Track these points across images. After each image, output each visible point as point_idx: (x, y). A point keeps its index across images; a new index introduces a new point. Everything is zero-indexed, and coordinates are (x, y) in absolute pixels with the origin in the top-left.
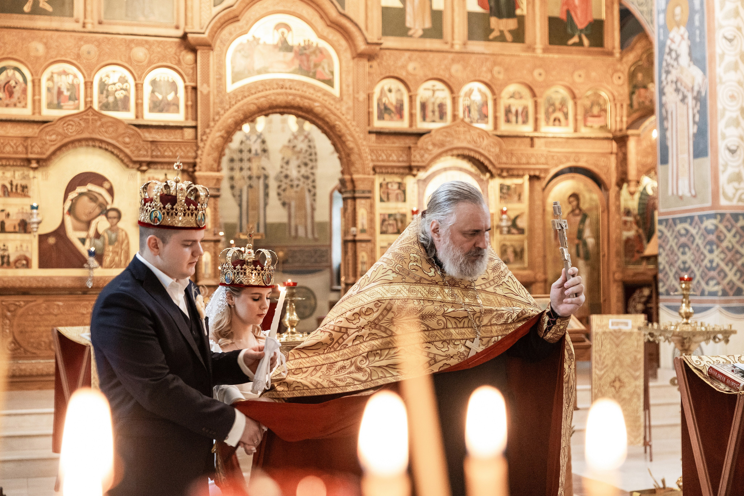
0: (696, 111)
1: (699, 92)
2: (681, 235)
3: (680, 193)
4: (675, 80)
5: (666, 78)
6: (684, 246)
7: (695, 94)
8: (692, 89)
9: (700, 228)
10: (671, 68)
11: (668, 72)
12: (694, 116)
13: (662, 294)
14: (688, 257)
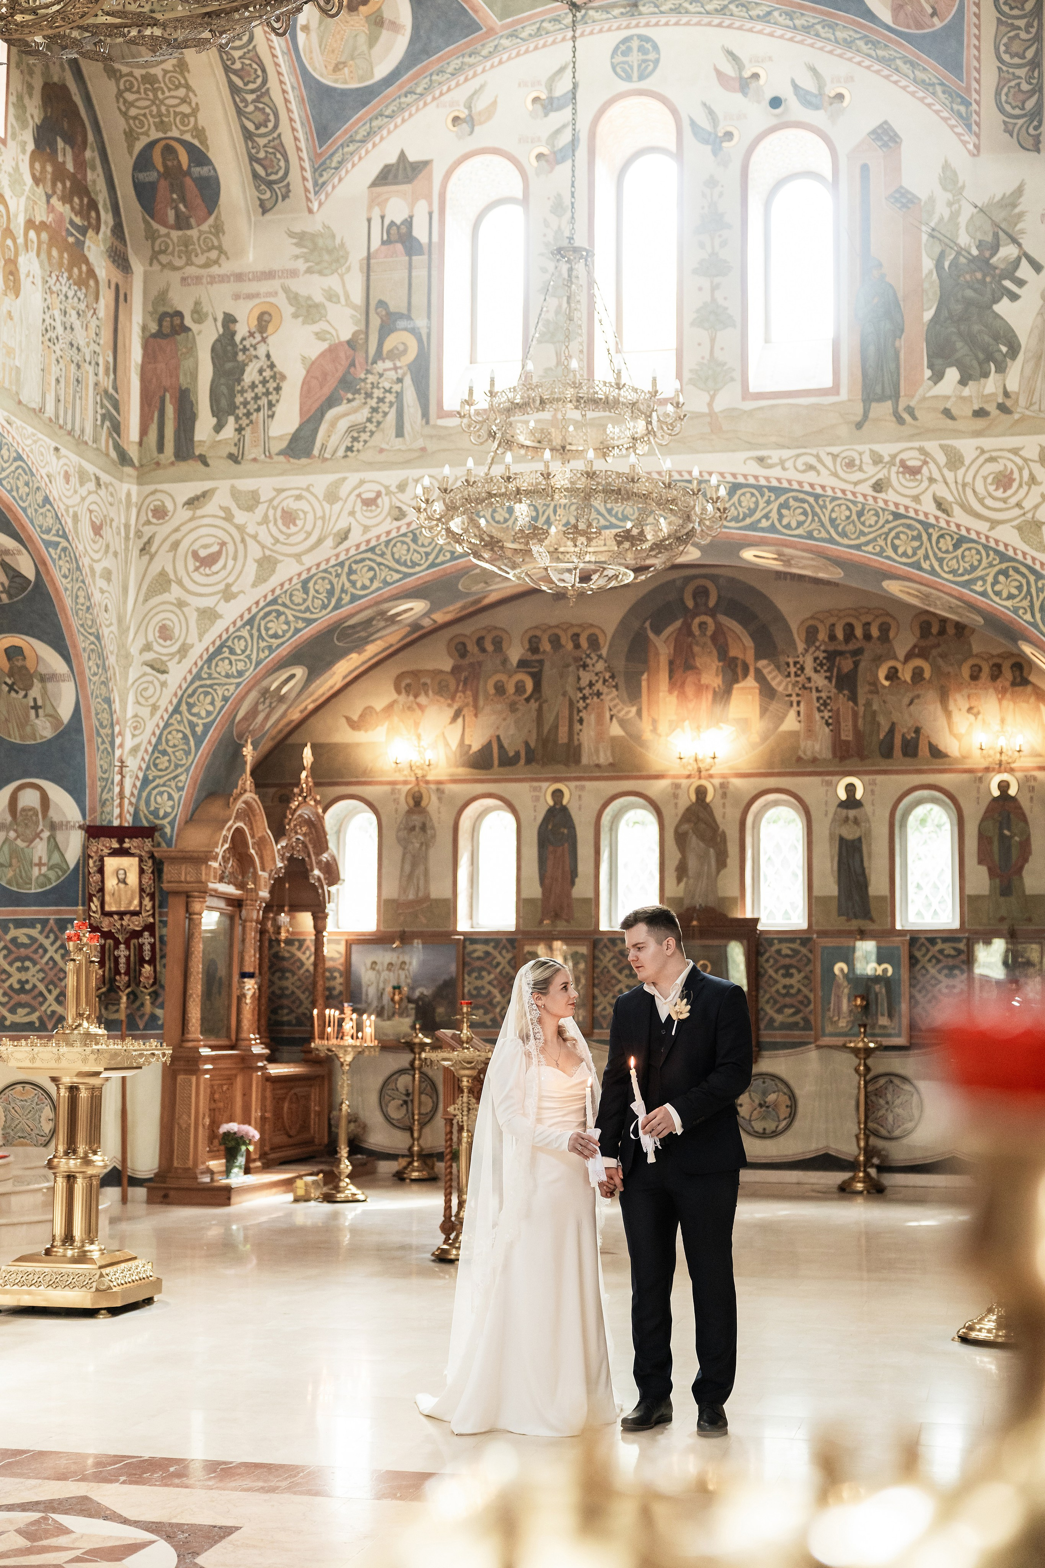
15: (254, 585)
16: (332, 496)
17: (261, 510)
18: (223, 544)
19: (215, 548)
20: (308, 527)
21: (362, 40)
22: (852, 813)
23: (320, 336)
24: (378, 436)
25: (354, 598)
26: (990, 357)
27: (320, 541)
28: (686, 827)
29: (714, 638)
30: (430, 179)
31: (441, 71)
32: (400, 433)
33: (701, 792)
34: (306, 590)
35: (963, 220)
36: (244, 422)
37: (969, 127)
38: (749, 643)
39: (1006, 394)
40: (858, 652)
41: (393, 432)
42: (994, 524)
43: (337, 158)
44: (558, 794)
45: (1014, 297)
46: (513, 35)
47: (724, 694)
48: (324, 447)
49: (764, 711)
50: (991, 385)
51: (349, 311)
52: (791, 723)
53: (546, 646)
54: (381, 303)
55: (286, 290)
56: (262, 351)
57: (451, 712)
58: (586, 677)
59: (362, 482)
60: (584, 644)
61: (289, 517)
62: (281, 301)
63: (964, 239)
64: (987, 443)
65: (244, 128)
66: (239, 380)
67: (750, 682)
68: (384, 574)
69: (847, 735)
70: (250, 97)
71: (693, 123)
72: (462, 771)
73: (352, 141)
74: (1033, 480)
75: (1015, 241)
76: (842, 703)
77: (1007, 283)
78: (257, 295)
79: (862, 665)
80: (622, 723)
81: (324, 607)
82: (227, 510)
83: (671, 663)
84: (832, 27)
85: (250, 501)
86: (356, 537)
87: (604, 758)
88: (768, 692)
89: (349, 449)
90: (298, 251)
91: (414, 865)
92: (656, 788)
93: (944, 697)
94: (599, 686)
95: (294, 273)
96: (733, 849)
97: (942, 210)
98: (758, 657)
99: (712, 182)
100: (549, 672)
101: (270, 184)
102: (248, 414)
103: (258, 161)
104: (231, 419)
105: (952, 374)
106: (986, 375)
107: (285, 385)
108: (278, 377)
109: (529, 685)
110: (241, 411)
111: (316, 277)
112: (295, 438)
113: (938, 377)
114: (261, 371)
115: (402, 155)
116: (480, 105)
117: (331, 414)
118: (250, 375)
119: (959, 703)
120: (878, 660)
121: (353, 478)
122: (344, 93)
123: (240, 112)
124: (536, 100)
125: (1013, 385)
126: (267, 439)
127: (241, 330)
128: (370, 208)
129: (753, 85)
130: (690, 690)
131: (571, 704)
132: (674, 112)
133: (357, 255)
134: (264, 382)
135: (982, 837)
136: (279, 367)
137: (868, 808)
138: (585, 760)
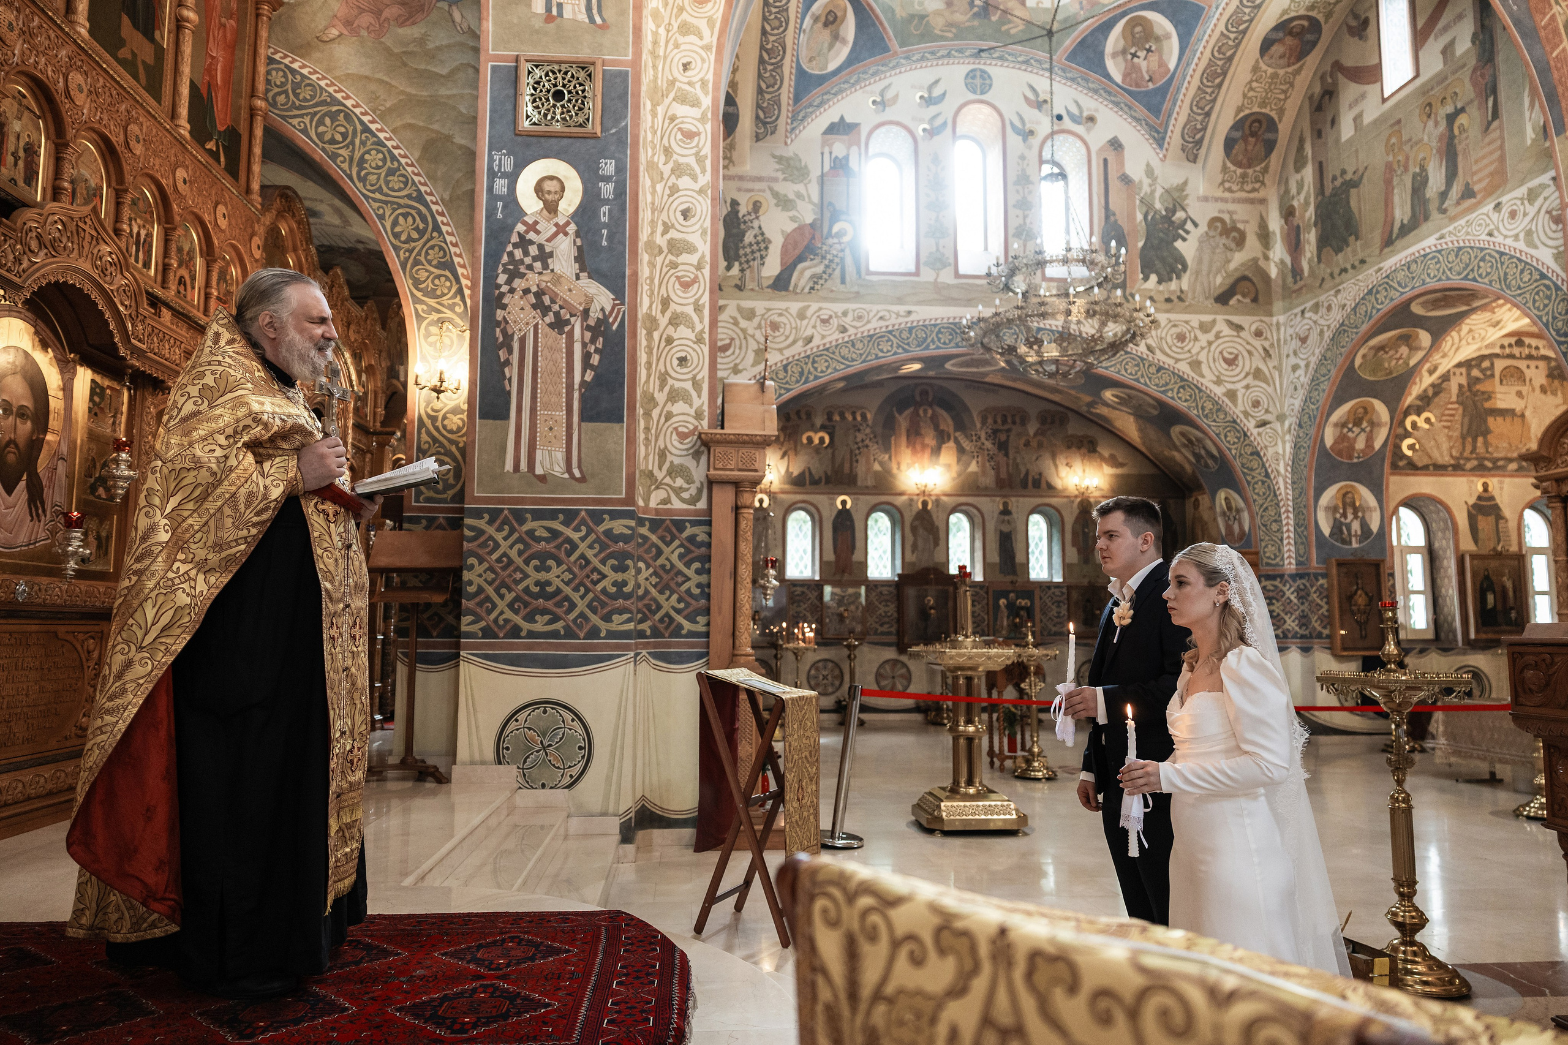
0: (592, 349)
1: (603, 322)
2: (538, 540)
3: (539, 471)
4: (534, 289)
5: (509, 282)
6: (543, 556)
7: (592, 322)
8: (586, 313)
9: (590, 531)
10: (522, 269)
11: (514, 275)
12: (587, 356)
13: (469, 635)
14: (555, 576)
15: (753, 365)
16: (801, 315)
17: (756, 320)
18: (732, 339)
19: (727, 341)
20: (787, 333)
21: (826, 45)
22: (1006, 518)
23: (793, 219)
24: (829, 282)
25: (816, 378)
26: (1173, 270)
27: (794, 342)
28: (916, 523)
29: (932, 418)
30: (859, 134)
31: (864, 73)
32: (843, 282)
33: (925, 503)
34: (786, 371)
35: (1157, 195)
36: (745, 266)
37: (1161, 146)
38: (950, 422)
39: (1182, 291)
40: (1009, 430)
41: (838, 281)
42: (1177, 360)
43: (802, 114)
44: (844, 503)
45: (1184, 240)
46: (908, 58)
47: (936, 451)
48: (796, 286)
49: (959, 460)
50: (1173, 285)
51: (811, 207)
52: (973, 467)
53: (837, 418)
54: (830, 204)
55: (771, 189)
56: (756, 224)
57: (780, 453)
58: (860, 436)
59: (820, 309)
60: (859, 418)
61: (775, 326)
62: (768, 194)
63: (1158, 205)
64: (1173, 316)
65: (759, 86)
66: (742, 240)
67: (951, 444)
68: (835, 364)
69: (1003, 475)
70: (769, 68)
71: (1012, 123)
72: (787, 487)
73: (811, 105)
74: (1196, 339)
75: (1184, 209)
76: (1002, 459)
77: (1181, 232)
78: (752, 190)
79: (1012, 438)
80: (881, 463)
81: (797, 382)
82: (734, 318)
83: (908, 431)
84: (1087, 81)
85: (750, 315)
86: (817, 341)
87: (870, 482)
88: (961, 450)
89: (812, 288)
90: (777, 166)
91: (759, 541)
92: (900, 501)
93: (1054, 457)
94: (867, 442)
95: (776, 180)
96: (942, 535)
97: (1146, 189)
98: (956, 430)
99: (1022, 157)
100: (839, 433)
101: (765, 124)
102: (747, 262)
103: (762, 108)
104: (737, 264)
105: (1154, 278)
106: (1171, 280)
107: (771, 247)
108: (767, 242)
109: (827, 440)
110: (743, 259)
111: (789, 184)
112: (778, 278)
113: (1146, 278)
114: (755, 236)
115: (842, 118)
116: (889, 95)
117: (800, 266)
118: (749, 238)
119: (1061, 461)
120: (1019, 435)
121: (814, 306)
122: (811, 76)
123: (760, 76)
124: (921, 97)
125: (1185, 287)
126: (760, 278)
127: (743, 210)
128: (823, 146)
129: (1045, 106)
130: (918, 447)
131: (851, 451)
132: (1001, 115)
133: (815, 173)
134: (758, 243)
135: (1074, 533)
136: (768, 235)
137: (1015, 515)
138: (859, 483)
